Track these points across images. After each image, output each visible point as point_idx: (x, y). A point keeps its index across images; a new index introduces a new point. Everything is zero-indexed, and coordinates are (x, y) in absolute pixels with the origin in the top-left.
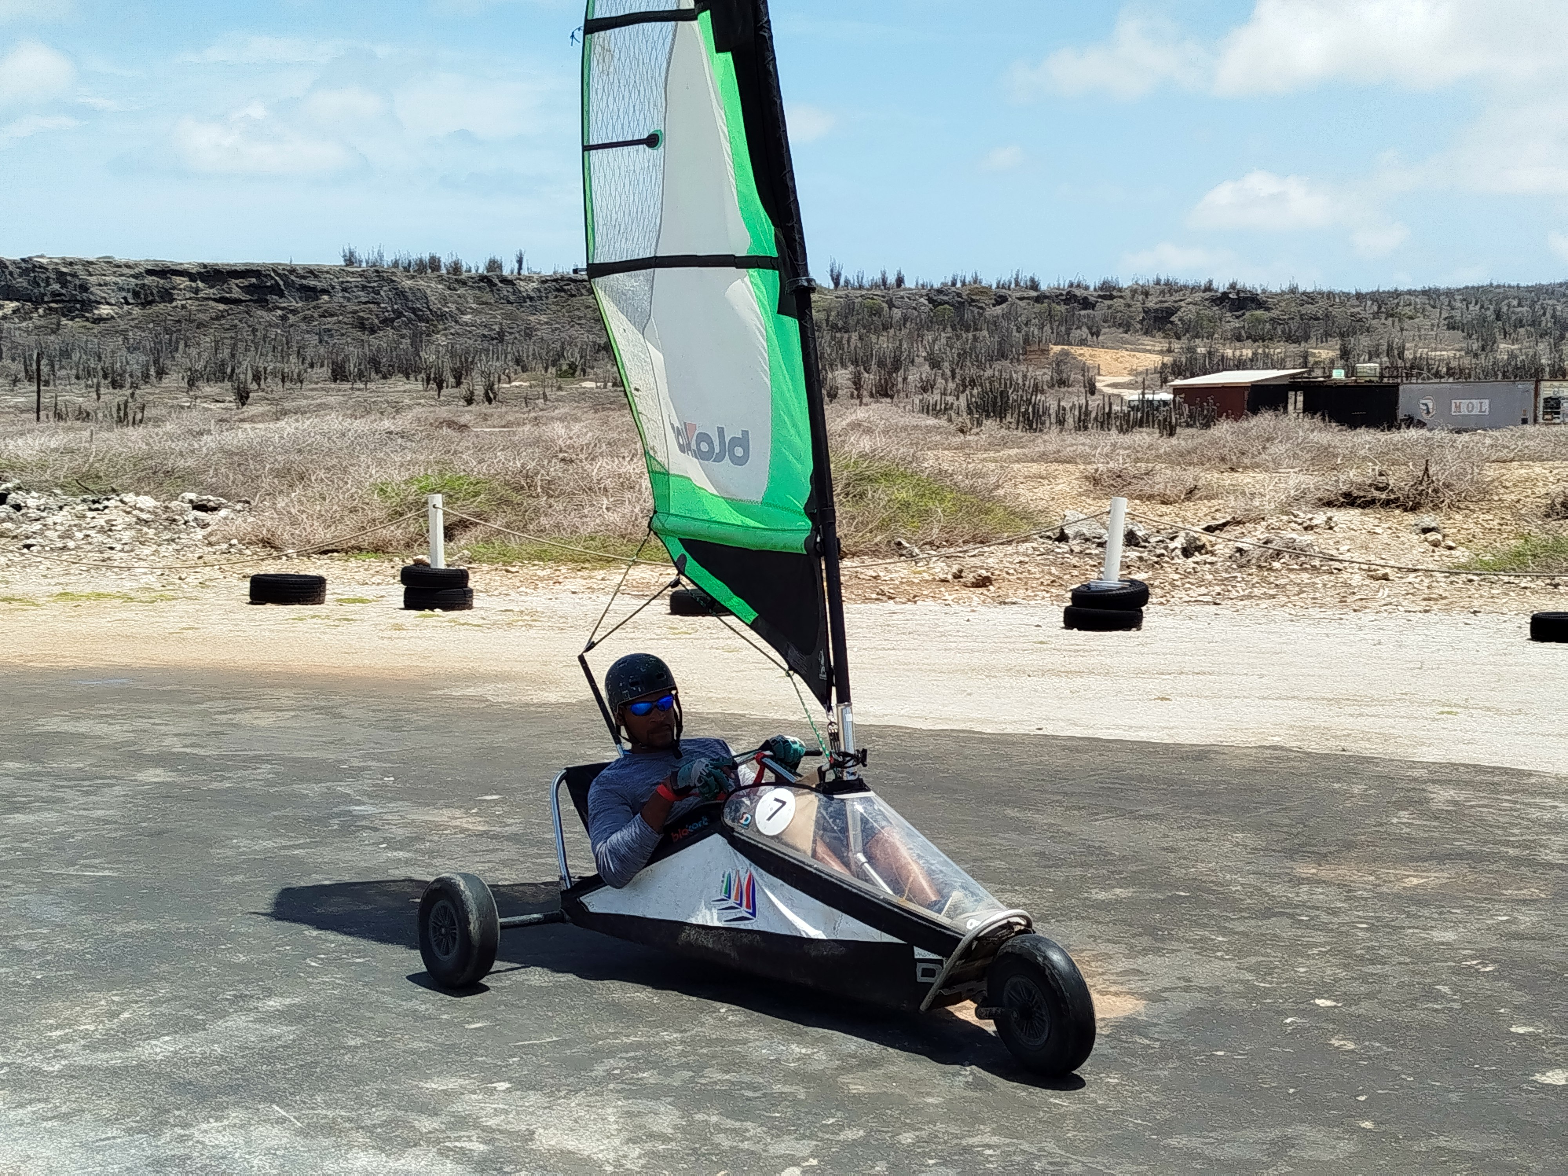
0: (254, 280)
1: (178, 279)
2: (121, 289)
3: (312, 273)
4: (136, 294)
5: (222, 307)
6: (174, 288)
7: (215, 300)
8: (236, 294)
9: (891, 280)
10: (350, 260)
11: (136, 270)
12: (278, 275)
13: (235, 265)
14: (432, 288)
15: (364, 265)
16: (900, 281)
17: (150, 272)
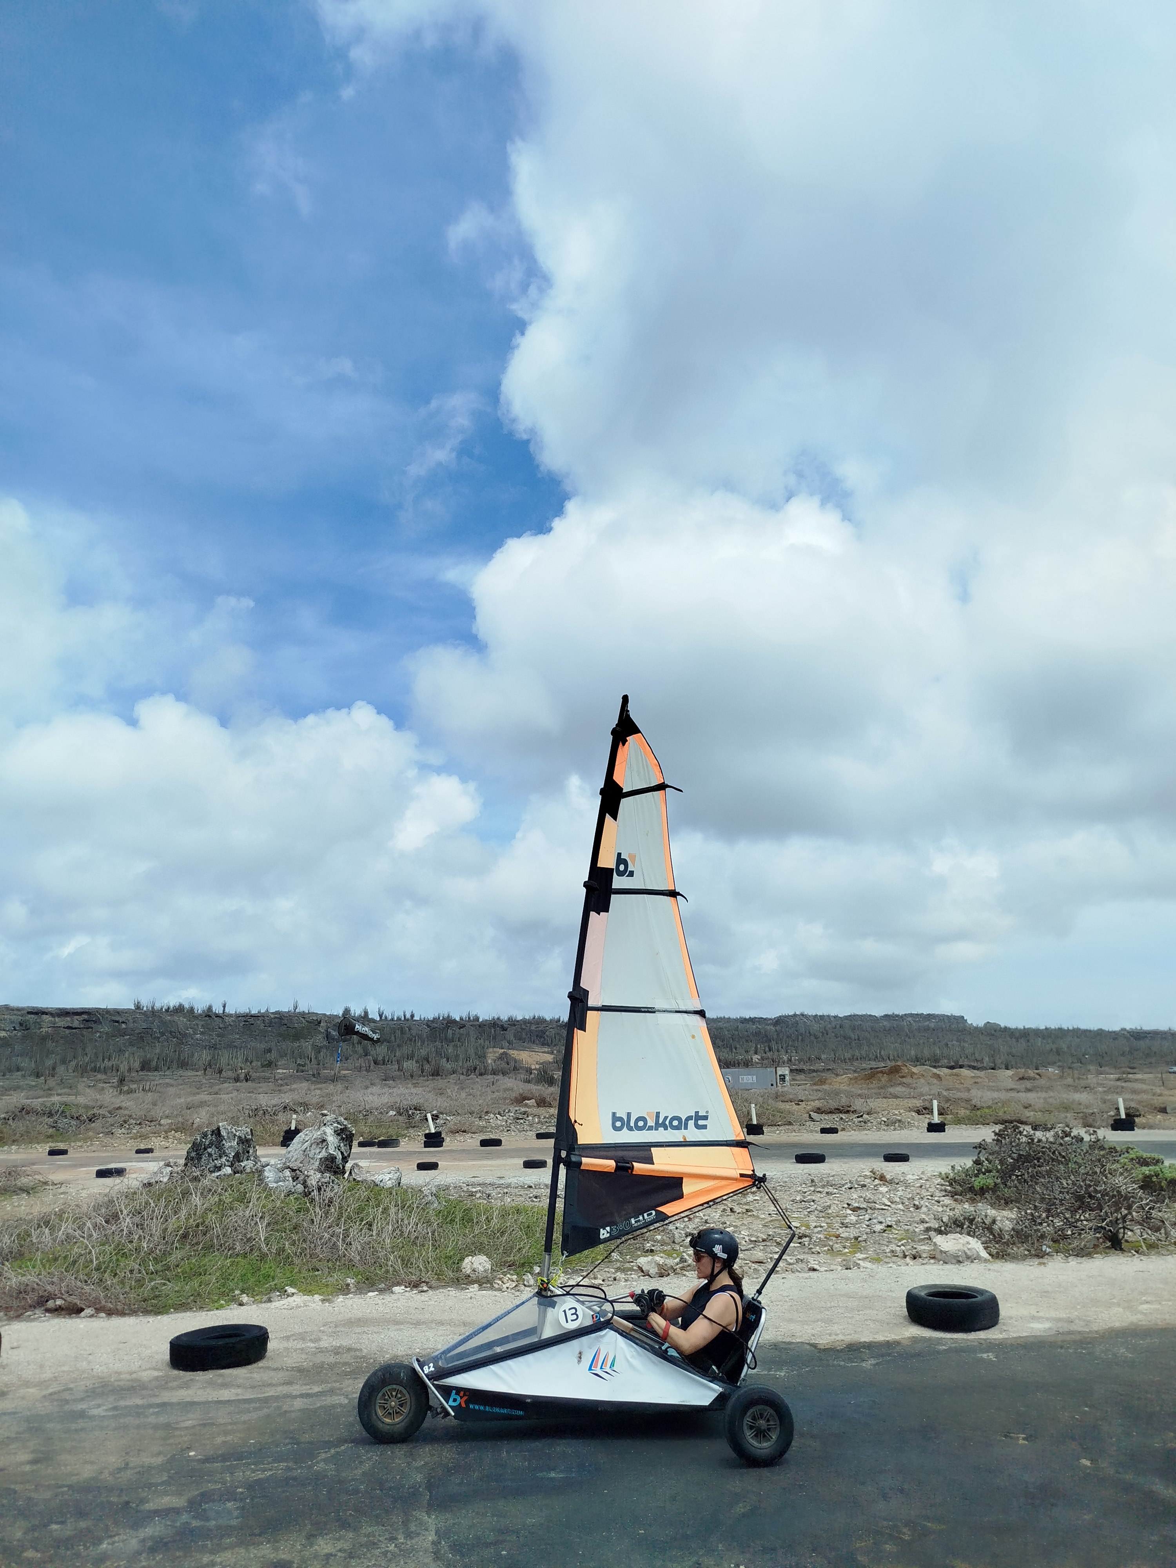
0: (85, 1017)
1: (44, 1017)
2: (12, 1022)
3: (118, 1012)
4: (21, 1024)
5: (67, 1031)
6: (43, 1021)
7: (64, 1028)
8: (76, 1024)
9: (408, 1016)
10: (138, 1007)
11: (22, 1012)
12: (100, 1014)
13: (77, 1009)
14: (181, 1020)
15: (145, 1009)
16: (412, 1016)
17: (29, 1013)
